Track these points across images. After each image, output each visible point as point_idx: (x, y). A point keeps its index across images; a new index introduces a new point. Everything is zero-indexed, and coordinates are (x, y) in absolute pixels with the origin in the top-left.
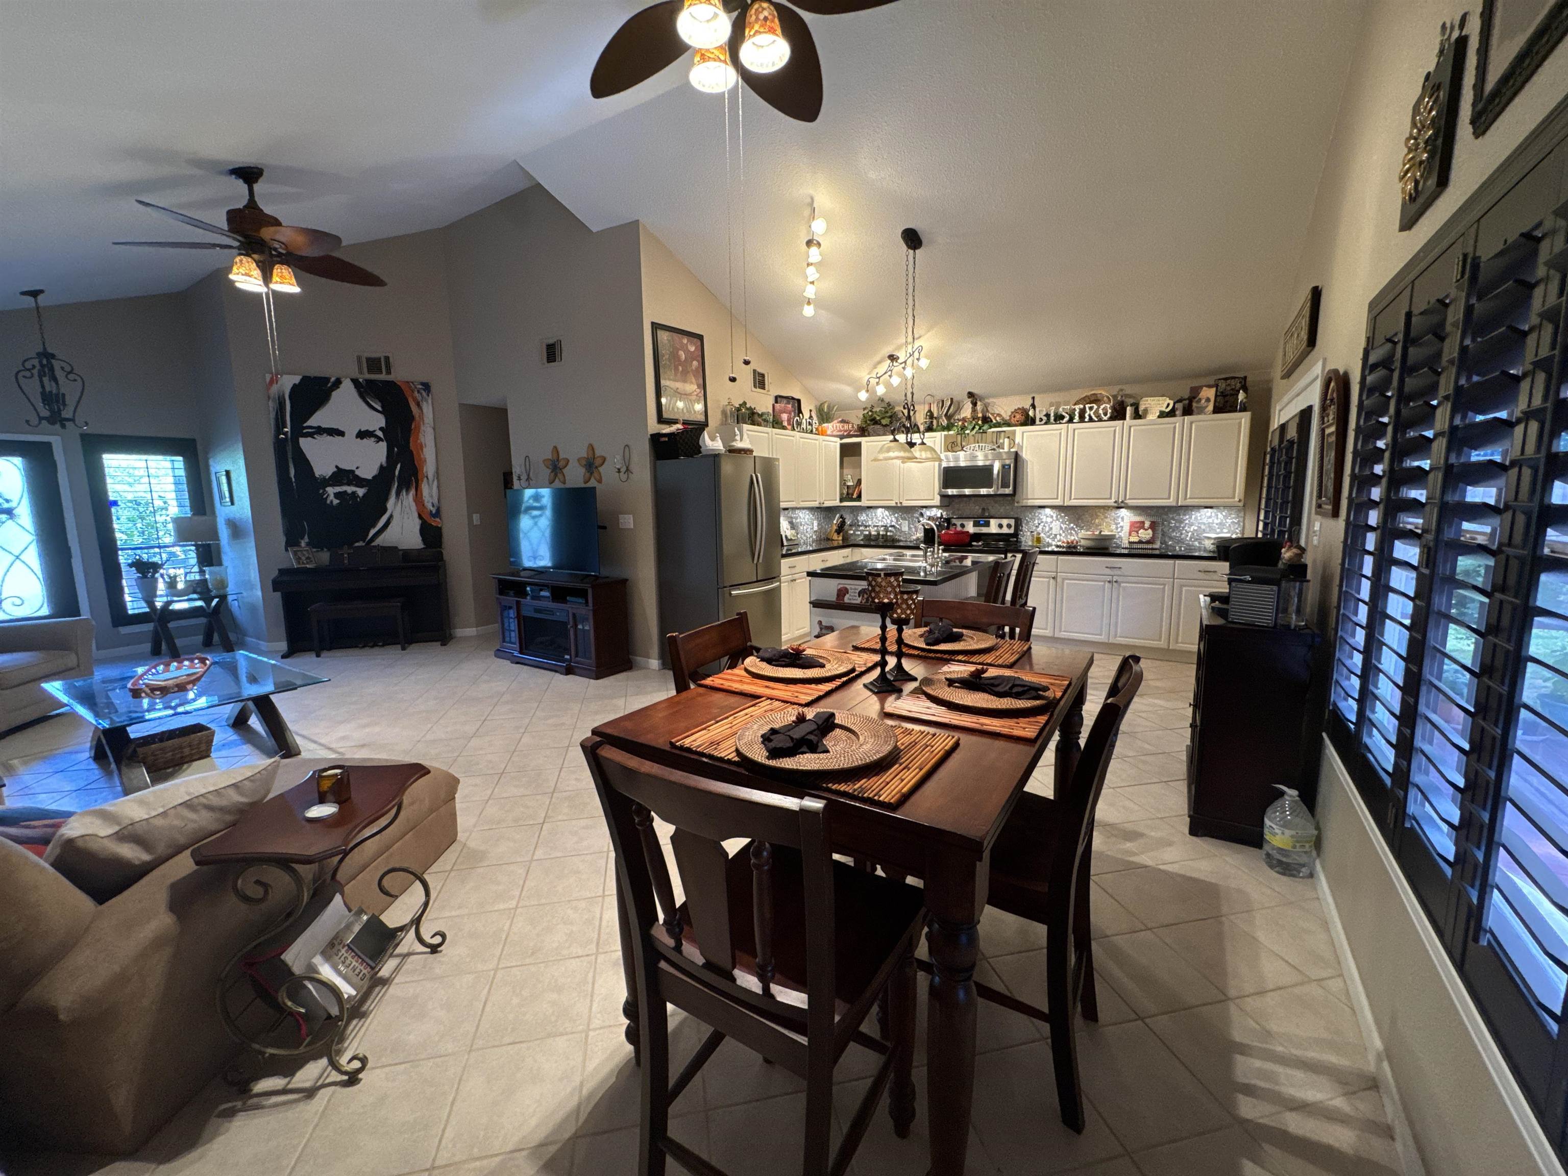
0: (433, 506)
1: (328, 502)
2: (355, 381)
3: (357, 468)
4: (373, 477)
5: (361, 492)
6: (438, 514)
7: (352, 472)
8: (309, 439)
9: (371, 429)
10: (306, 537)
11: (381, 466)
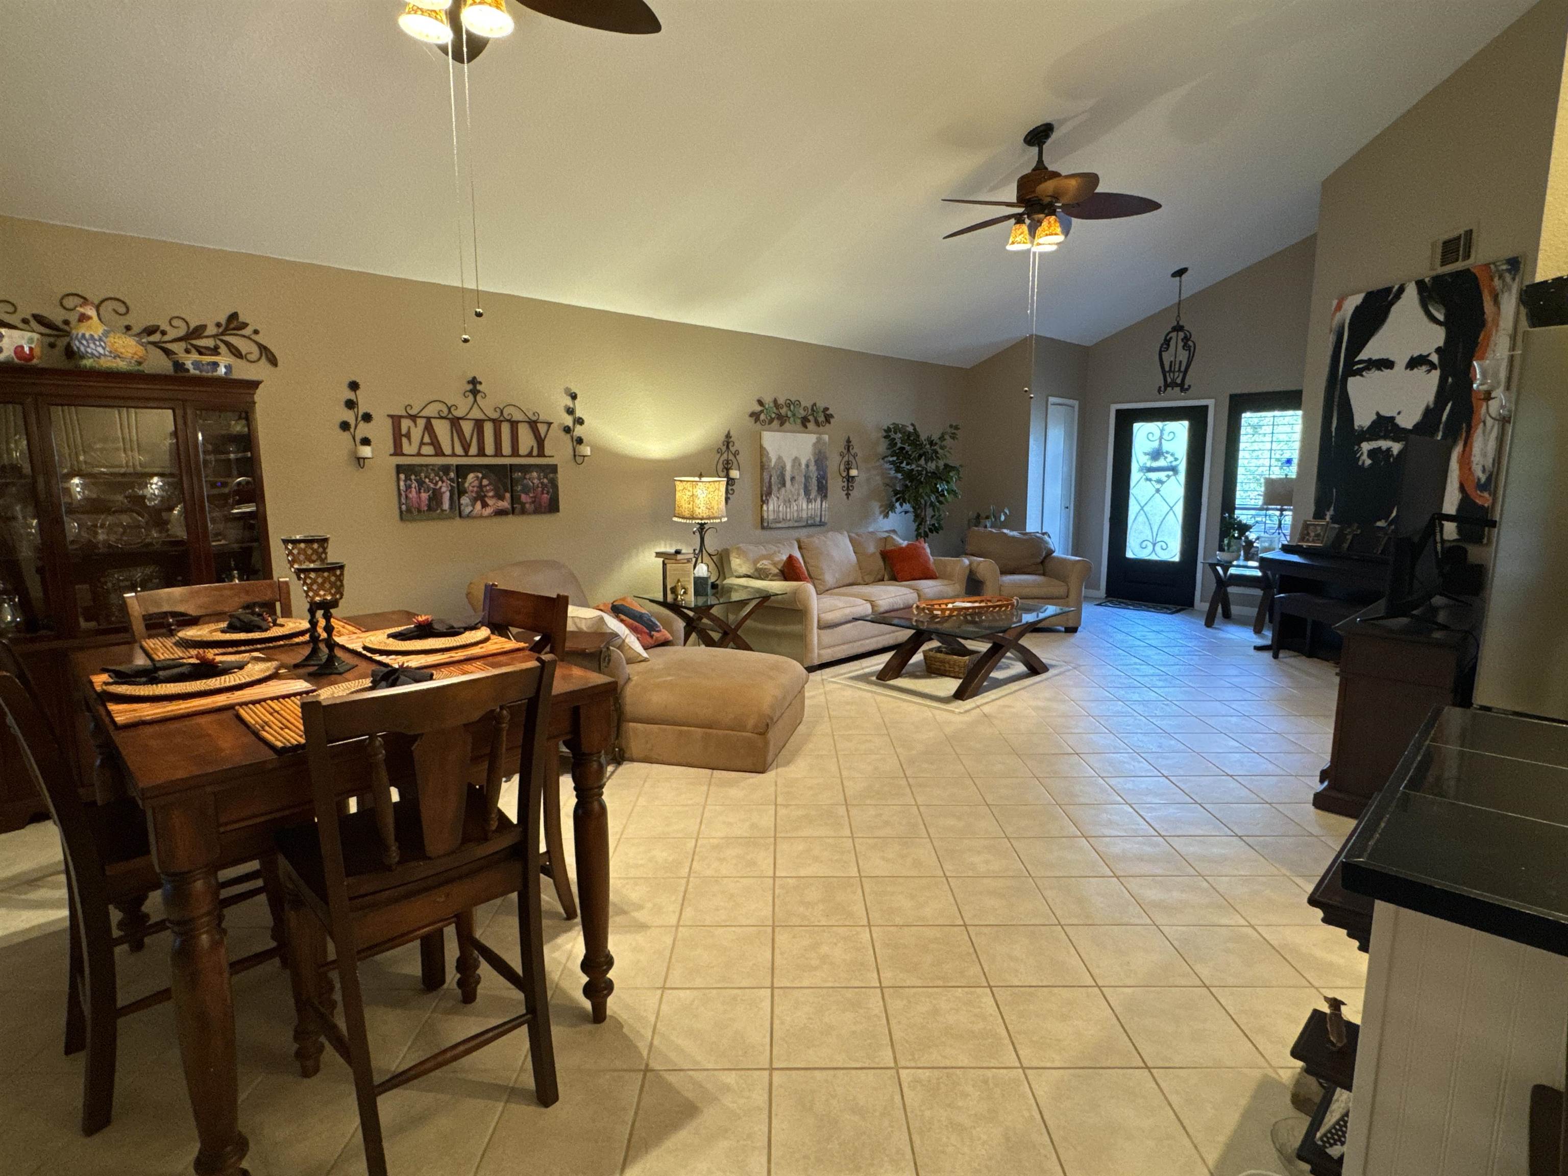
0: (1484, 471)
1: (1360, 463)
2: (1420, 284)
3: (1399, 413)
4: (1415, 426)
5: (1396, 448)
6: (1490, 484)
7: (1392, 419)
8: (1358, 377)
9: (1425, 354)
10: (1332, 508)
11: (1428, 407)
